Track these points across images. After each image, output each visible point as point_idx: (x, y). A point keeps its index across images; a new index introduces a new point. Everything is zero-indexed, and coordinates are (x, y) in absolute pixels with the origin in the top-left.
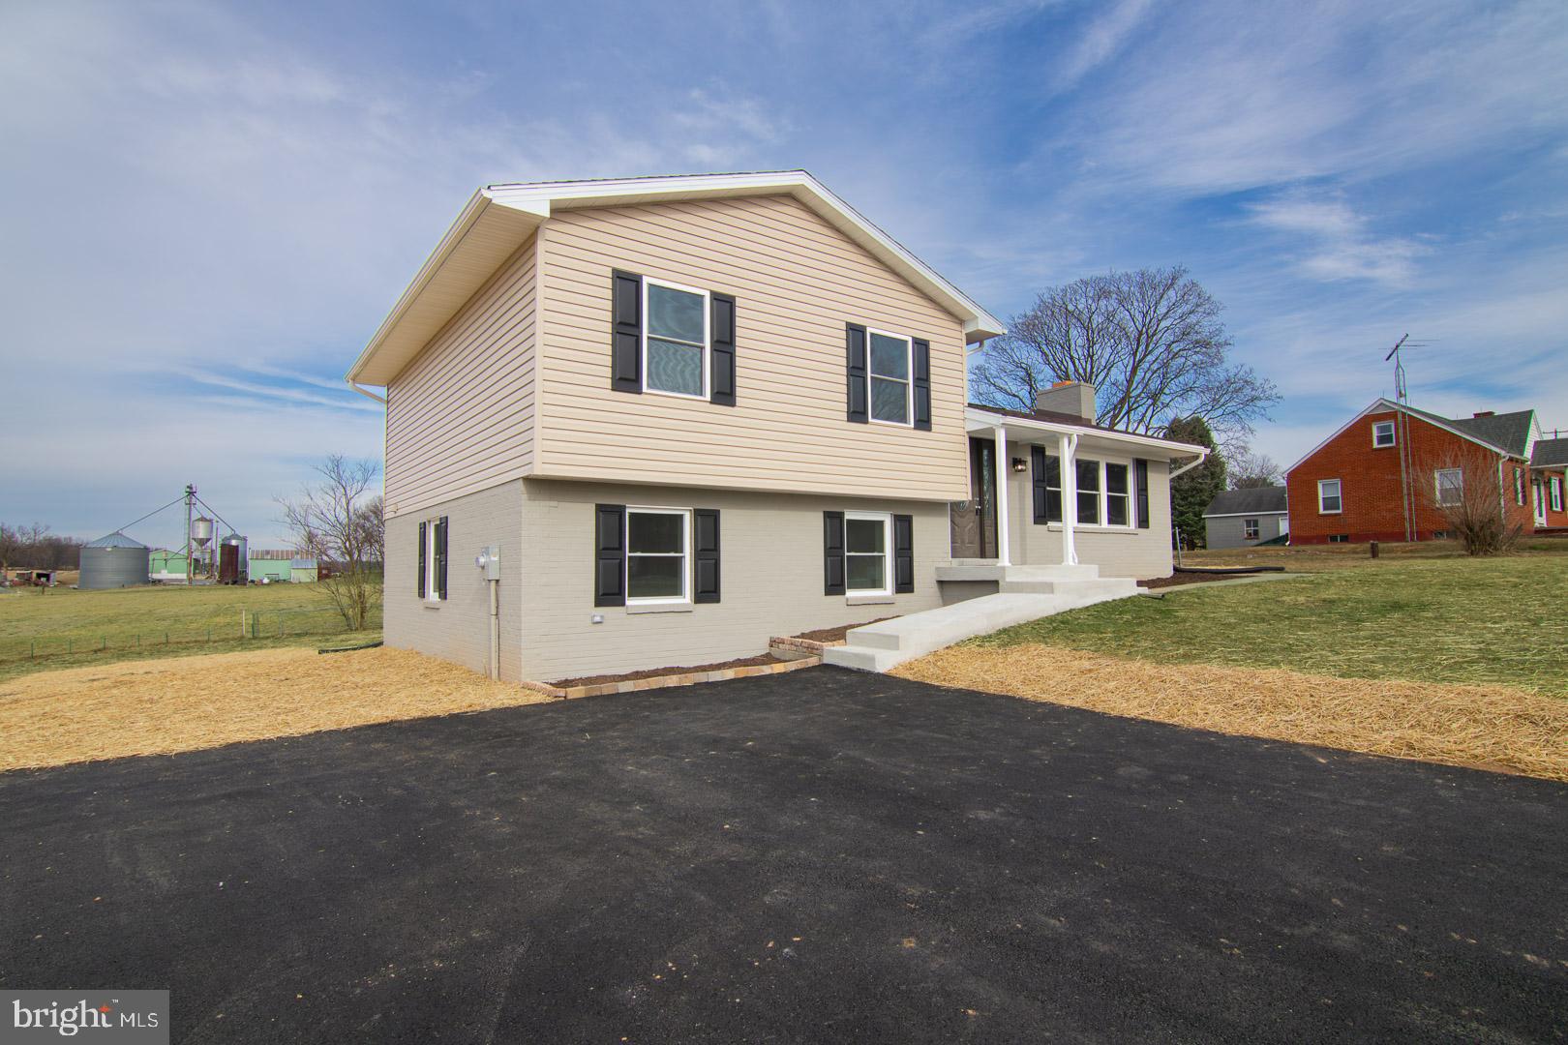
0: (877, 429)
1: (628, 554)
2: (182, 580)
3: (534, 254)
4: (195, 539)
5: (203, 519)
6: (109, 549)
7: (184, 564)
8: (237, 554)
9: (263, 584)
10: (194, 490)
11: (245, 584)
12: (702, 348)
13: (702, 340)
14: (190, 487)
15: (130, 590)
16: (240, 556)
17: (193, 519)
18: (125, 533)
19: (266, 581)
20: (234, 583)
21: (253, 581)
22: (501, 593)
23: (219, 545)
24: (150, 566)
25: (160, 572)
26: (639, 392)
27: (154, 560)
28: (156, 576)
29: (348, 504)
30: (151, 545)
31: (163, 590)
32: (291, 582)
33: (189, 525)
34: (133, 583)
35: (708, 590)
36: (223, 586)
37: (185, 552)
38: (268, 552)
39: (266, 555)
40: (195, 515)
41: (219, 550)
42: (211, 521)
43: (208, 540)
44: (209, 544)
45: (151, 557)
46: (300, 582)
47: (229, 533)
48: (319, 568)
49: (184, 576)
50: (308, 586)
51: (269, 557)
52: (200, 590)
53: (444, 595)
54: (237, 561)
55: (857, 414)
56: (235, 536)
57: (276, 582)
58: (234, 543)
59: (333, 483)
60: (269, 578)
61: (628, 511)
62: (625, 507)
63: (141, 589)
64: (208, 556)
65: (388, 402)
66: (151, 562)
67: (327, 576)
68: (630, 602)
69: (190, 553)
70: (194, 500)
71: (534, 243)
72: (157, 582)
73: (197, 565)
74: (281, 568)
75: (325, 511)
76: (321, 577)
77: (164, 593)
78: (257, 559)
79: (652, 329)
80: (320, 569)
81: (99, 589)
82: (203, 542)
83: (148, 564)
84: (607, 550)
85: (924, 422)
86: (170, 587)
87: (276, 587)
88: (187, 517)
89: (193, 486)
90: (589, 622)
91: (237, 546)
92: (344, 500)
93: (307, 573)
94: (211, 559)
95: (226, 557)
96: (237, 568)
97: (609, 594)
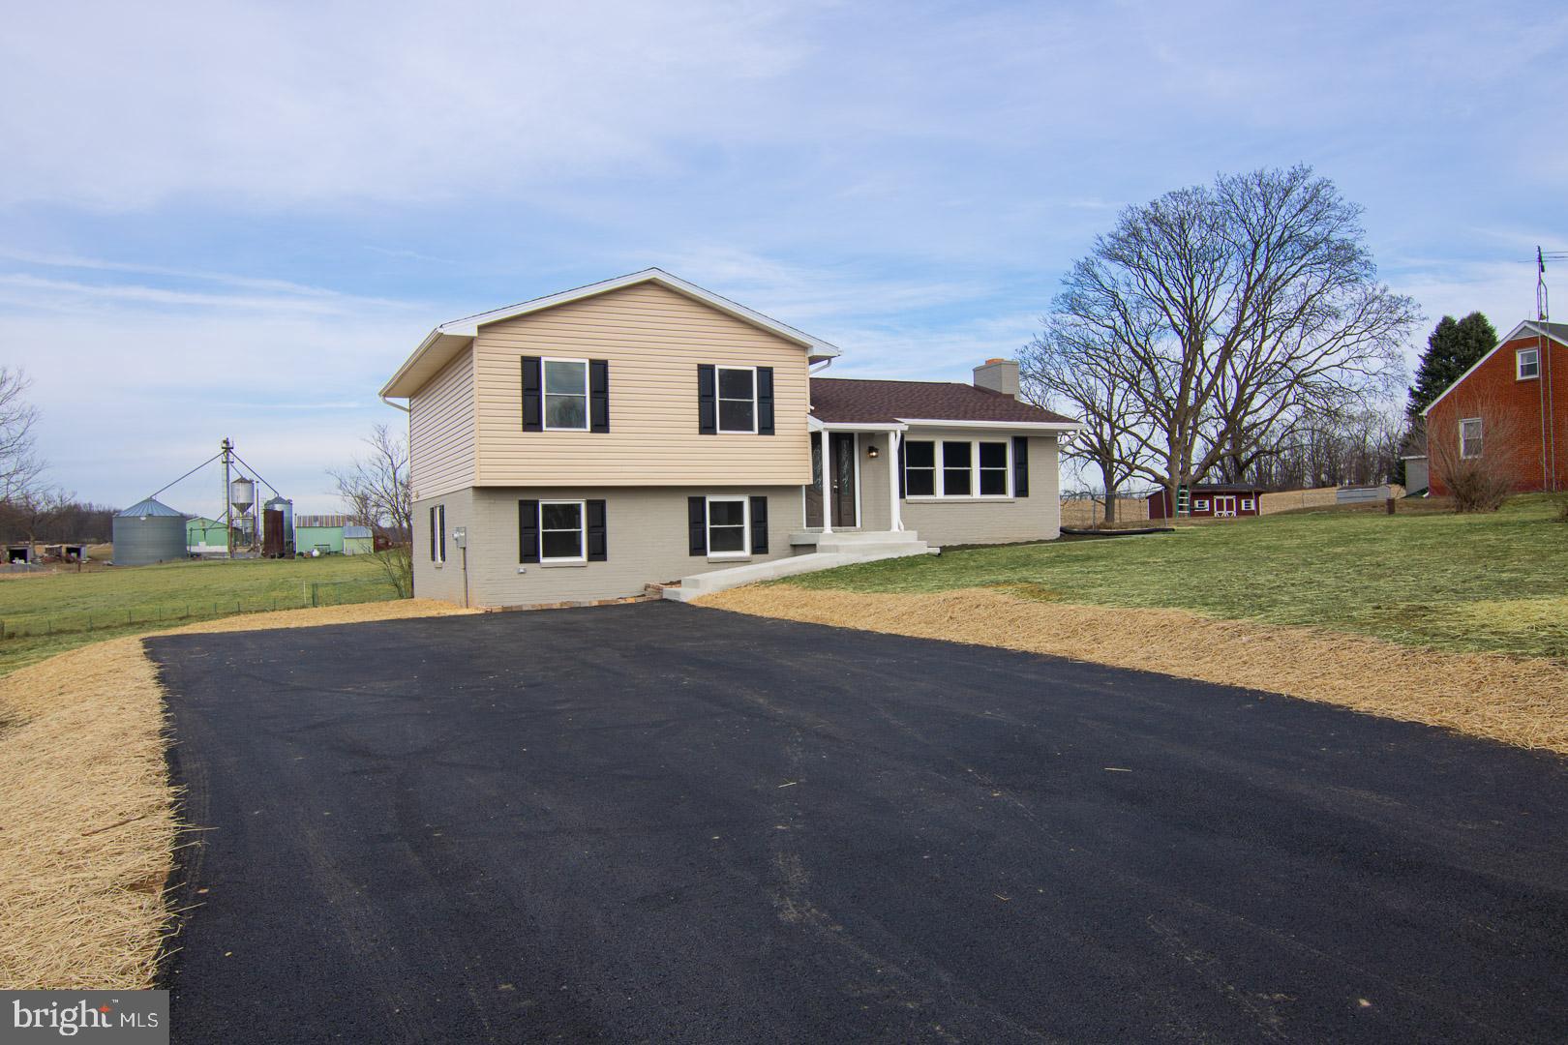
0: (725, 438)
1: (541, 530)
2: (223, 554)
3: (472, 354)
4: (235, 505)
5: (242, 480)
6: (143, 519)
7: (224, 534)
8: (282, 521)
9: (312, 557)
10: (231, 445)
11: (293, 558)
12: (585, 397)
13: (584, 393)
14: (226, 442)
15: (170, 565)
16: (285, 524)
17: (232, 479)
18: (159, 499)
19: (316, 553)
20: (282, 556)
21: (301, 554)
22: (467, 556)
23: (261, 511)
24: (188, 537)
25: (198, 545)
26: (541, 430)
27: (191, 530)
28: (194, 549)
29: (395, 474)
30: (186, 511)
31: (205, 566)
32: (344, 555)
33: (228, 488)
34: (170, 558)
35: (598, 553)
36: (268, 560)
37: (224, 520)
38: (316, 518)
39: (313, 522)
40: (234, 476)
41: (261, 517)
42: (251, 482)
43: (250, 505)
44: (250, 510)
45: (188, 526)
46: (354, 555)
47: (271, 497)
48: (374, 537)
49: (225, 549)
50: (363, 558)
51: (318, 524)
52: (245, 565)
53: (443, 559)
54: (283, 530)
55: (707, 427)
56: (279, 500)
57: (327, 554)
58: (278, 507)
59: (380, 453)
60: (318, 550)
61: (540, 504)
62: (538, 501)
63: (180, 564)
64: (249, 524)
65: (410, 411)
66: (188, 533)
67: (386, 546)
68: (543, 560)
69: (231, 520)
70: (231, 457)
71: (472, 348)
72: (197, 556)
73: (236, 534)
74: (331, 538)
75: (374, 482)
76: (377, 548)
77: (207, 570)
78: (304, 527)
79: (548, 391)
80: (376, 538)
81: (134, 566)
82: (243, 508)
83: (185, 535)
84: (527, 527)
85: (767, 428)
86: (211, 562)
87: (326, 561)
88: (225, 478)
89: (230, 440)
90: (515, 572)
91: (282, 512)
92: (391, 470)
93: (359, 543)
94: (254, 527)
95: (270, 525)
96: (283, 538)
97: (528, 555)
